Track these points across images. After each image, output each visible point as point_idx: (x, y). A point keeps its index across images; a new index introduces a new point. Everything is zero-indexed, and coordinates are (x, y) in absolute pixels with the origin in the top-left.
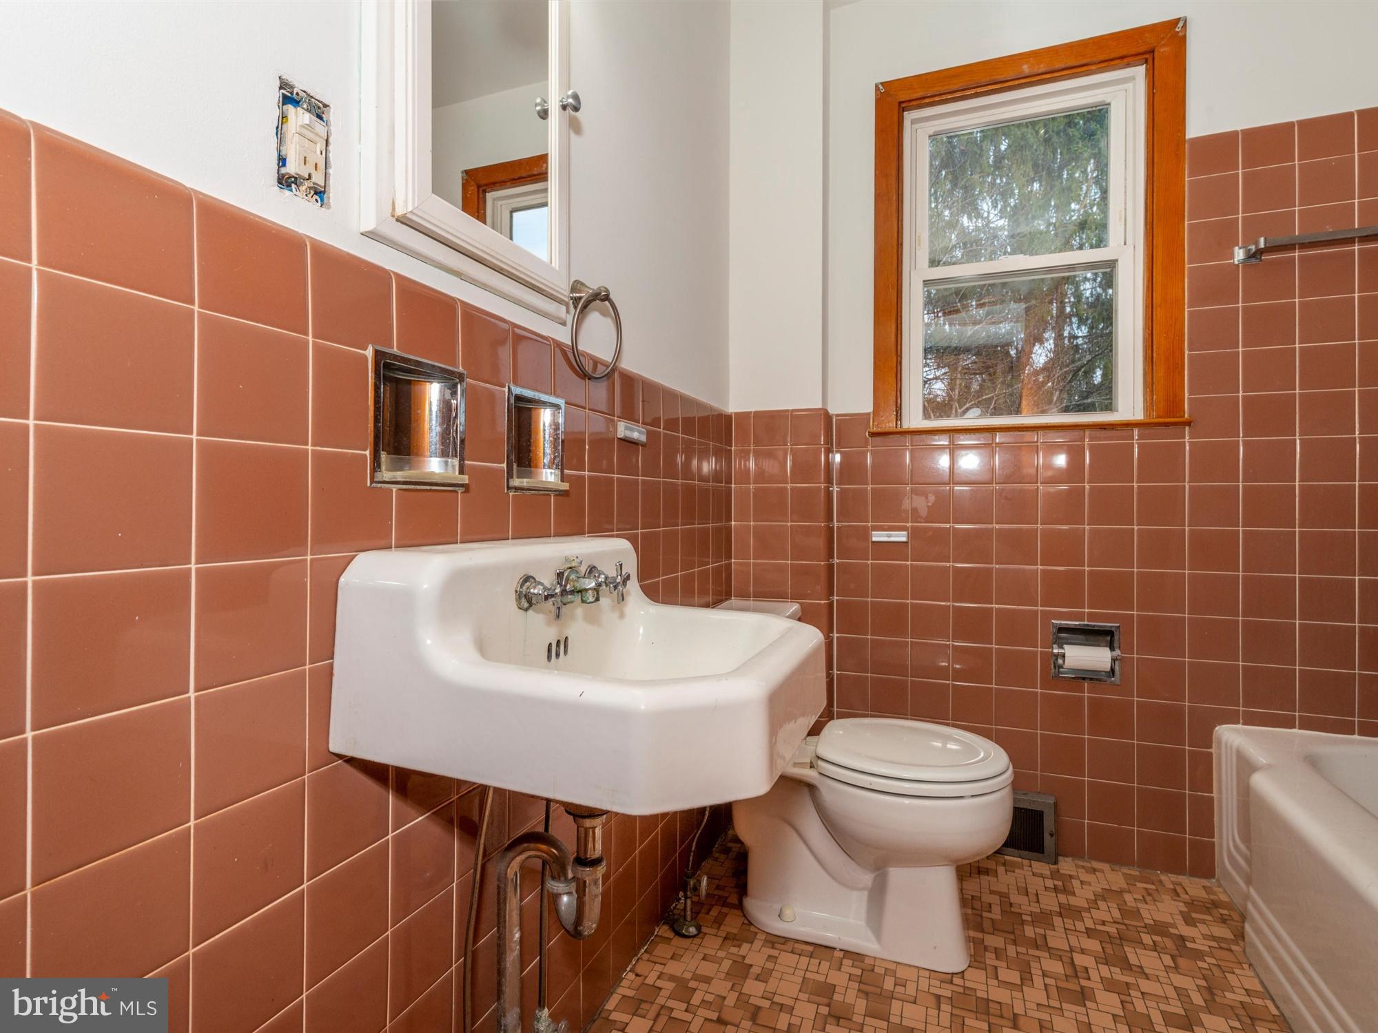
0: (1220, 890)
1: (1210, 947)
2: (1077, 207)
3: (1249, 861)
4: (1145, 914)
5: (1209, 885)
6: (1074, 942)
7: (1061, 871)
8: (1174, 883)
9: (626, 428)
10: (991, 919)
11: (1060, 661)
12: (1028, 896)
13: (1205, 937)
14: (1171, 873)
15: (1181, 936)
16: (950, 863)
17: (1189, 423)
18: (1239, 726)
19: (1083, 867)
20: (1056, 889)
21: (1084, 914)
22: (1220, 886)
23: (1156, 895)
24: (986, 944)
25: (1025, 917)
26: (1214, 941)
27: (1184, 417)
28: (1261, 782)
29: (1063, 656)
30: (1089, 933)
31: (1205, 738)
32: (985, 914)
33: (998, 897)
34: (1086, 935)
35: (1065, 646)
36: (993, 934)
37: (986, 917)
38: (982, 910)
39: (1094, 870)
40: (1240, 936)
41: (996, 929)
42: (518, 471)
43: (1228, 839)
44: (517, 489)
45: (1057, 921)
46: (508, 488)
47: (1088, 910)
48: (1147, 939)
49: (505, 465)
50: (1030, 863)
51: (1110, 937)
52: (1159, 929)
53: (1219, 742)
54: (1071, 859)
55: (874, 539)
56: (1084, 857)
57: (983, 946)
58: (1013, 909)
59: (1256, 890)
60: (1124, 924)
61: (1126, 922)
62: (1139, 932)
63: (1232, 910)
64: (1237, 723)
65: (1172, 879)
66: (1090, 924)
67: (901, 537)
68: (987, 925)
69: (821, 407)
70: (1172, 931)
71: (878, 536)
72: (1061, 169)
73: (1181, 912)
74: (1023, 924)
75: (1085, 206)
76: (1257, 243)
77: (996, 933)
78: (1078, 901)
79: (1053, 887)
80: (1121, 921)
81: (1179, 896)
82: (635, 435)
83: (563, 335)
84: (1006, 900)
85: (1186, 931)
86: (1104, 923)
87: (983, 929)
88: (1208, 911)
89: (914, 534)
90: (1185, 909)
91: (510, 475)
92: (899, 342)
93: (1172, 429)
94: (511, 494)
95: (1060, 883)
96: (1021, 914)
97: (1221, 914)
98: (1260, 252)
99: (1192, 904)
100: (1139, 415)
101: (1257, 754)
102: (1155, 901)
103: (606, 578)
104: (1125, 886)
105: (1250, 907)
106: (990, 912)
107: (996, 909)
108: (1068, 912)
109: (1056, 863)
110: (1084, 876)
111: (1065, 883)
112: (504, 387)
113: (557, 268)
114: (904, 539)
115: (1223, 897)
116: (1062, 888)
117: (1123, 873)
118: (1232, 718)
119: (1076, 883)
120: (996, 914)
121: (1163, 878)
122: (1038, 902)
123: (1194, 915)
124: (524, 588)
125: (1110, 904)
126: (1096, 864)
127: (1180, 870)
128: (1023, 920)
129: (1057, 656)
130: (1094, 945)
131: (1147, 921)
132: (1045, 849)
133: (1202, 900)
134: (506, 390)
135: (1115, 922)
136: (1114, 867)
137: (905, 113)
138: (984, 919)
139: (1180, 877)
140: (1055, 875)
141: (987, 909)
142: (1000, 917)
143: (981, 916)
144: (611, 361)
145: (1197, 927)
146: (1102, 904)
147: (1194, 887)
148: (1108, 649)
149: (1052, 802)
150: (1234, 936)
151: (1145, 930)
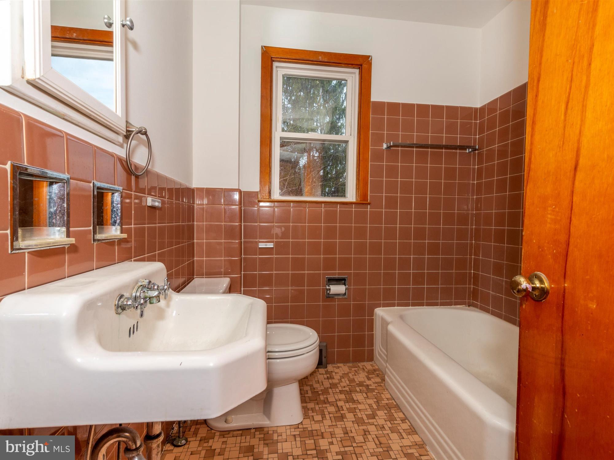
0: (375, 365)
1: (375, 386)
2: (316, 106)
3: (387, 356)
4: (356, 380)
5: (372, 364)
6: (337, 398)
7: (329, 370)
8: (363, 366)
9: (152, 201)
10: (309, 397)
11: (328, 292)
12: (319, 383)
13: (374, 383)
14: (361, 362)
15: (367, 385)
16: (296, 381)
17: (369, 204)
18: (381, 308)
19: (335, 367)
20: (328, 378)
21: (338, 385)
22: (375, 363)
23: (358, 372)
24: (308, 407)
25: (320, 392)
26: (376, 384)
27: (368, 201)
28: (391, 328)
29: (330, 289)
30: (341, 392)
31: (372, 313)
32: (306, 395)
33: (309, 387)
34: (340, 393)
35: (330, 286)
36: (310, 403)
37: (306, 396)
38: (305, 394)
39: (339, 367)
40: (383, 380)
41: (311, 400)
42: (99, 231)
43: (378, 347)
44: (99, 240)
45: (330, 390)
46: (94, 240)
47: (339, 383)
48: (358, 389)
49: (91, 228)
50: (318, 370)
51: (347, 392)
52: (361, 384)
53: (376, 314)
54: (331, 364)
55: (260, 246)
56: (335, 363)
57: (307, 409)
58: (315, 390)
59: (389, 364)
60: (350, 385)
61: (351, 384)
62: (355, 387)
63: (380, 371)
64: (380, 307)
65: (362, 364)
66: (340, 389)
67: (271, 245)
68: (307, 400)
69: (238, 188)
70: (365, 384)
71: (261, 245)
72: (311, 88)
73: (366, 376)
74: (319, 396)
75: (319, 106)
76: (390, 143)
77: (311, 402)
78: (335, 381)
79: (327, 377)
80: (349, 385)
81: (365, 370)
82: (157, 204)
83: (121, 153)
84: (313, 387)
85: (368, 382)
86: (344, 387)
87: (306, 401)
88: (373, 373)
89: (277, 244)
90: (367, 375)
91: (95, 232)
92: (270, 162)
93: (364, 206)
94: (95, 244)
95: (329, 375)
96: (318, 391)
97: (377, 374)
98: (391, 146)
99: (369, 372)
100: (354, 200)
101: (388, 318)
102: (358, 374)
103: (158, 286)
104: (349, 371)
105: (387, 370)
106: (308, 394)
107: (309, 392)
108: (333, 386)
109: (326, 368)
110: (336, 370)
111: (330, 375)
112: (91, 183)
113: (120, 116)
114: (272, 246)
115: (377, 367)
116: (330, 377)
117: (348, 366)
118: (379, 306)
119: (334, 374)
120: (310, 394)
121: (359, 364)
122: (323, 385)
123: (370, 376)
124: (120, 302)
125: (345, 379)
126: (339, 365)
127: (363, 361)
128: (319, 394)
129: (327, 290)
130: (343, 396)
131: (357, 382)
132: (323, 363)
133: (371, 370)
134: (92, 185)
135: (348, 386)
136: (345, 364)
137: (273, 62)
138: (306, 397)
139: (364, 363)
140: (327, 372)
141: (306, 393)
142: (311, 395)
143: (305, 396)
144: (145, 166)
145: (371, 380)
146: (343, 380)
147: (368, 365)
148: (344, 285)
149: (325, 345)
150: (381, 380)
151: (357, 386)
